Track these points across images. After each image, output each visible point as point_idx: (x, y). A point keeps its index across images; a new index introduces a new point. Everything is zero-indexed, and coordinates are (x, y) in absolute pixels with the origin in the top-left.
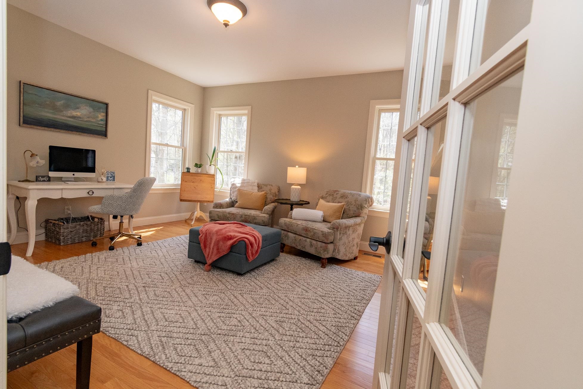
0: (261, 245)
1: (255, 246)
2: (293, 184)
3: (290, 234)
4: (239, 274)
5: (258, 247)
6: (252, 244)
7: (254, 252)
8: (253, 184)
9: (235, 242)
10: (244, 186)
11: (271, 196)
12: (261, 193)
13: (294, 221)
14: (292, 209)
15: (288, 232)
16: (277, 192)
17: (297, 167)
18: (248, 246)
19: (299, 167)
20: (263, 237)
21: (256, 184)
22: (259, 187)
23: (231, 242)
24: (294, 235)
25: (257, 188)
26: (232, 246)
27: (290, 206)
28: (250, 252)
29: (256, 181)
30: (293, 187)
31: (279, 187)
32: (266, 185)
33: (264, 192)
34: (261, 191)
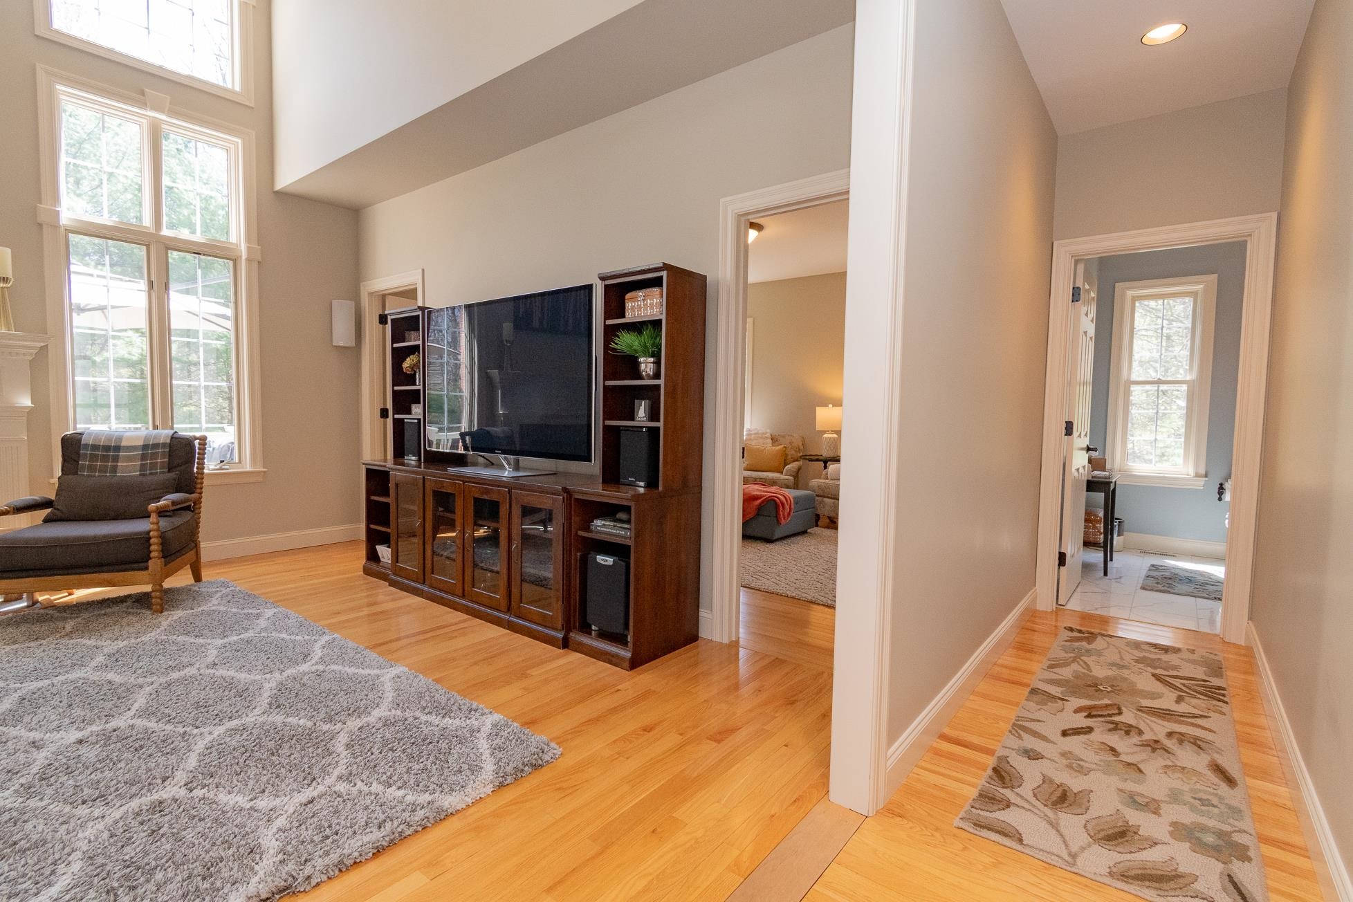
0: (793, 507)
1: (787, 507)
2: (825, 432)
3: (826, 500)
4: (769, 541)
5: (790, 509)
6: (783, 504)
7: (786, 514)
8: (764, 436)
9: (763, 502)
10: (750, 439)
11: (793, 452)
12: (777, 448)
13: (831, 482)
14: (825, 467)
15: (824, 497)
16: (800, 445)
17: (830, 406)
18: (779, 506)
19: (833, 406)
20: (794, 498)
21: (768, 435)
22: (774, 440)
23: (759, 501)
24: (833, 501)
25: (769, 441)
26: (760, 508)
27: (822, 464)
28: (781, 513)
29: (768, 431)
30: (826, 435)
31: (803, 438)
32: (784, 436)
33: (782, 446)
34: (778, 446)
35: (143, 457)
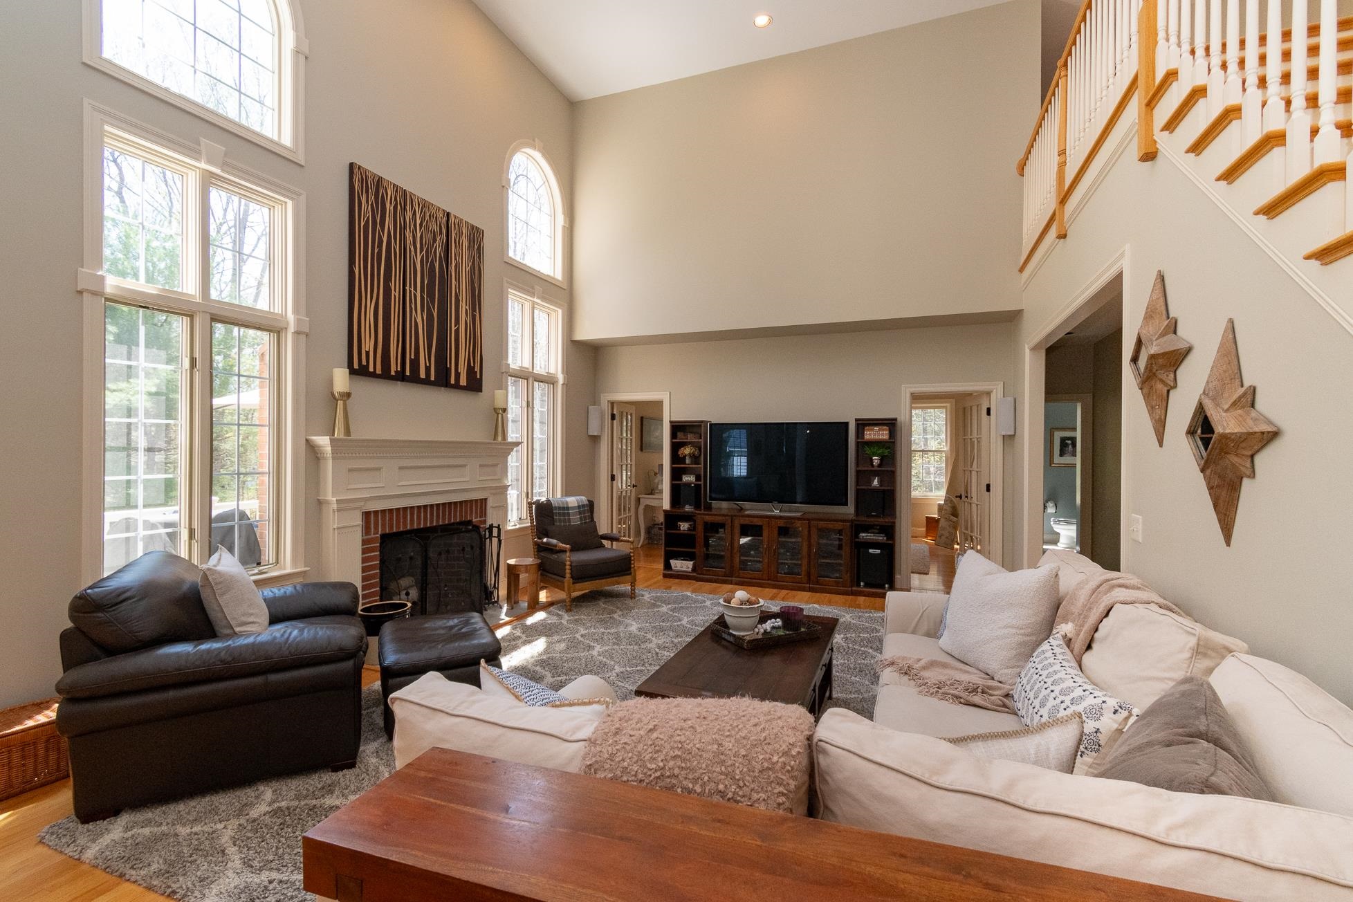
35: (580, 513)
